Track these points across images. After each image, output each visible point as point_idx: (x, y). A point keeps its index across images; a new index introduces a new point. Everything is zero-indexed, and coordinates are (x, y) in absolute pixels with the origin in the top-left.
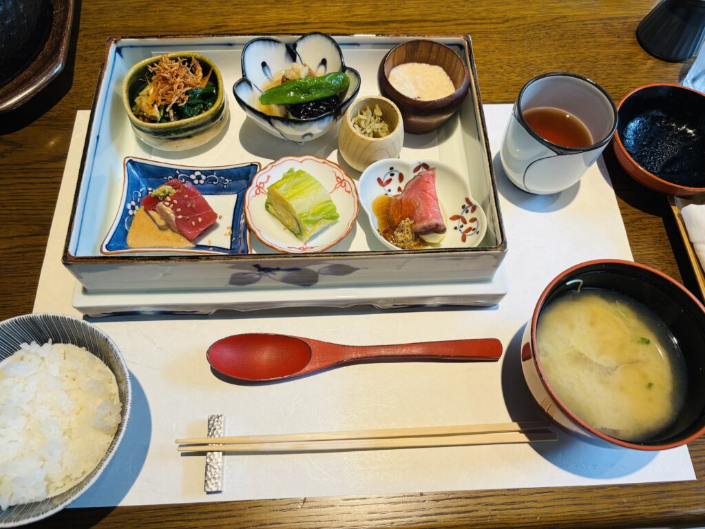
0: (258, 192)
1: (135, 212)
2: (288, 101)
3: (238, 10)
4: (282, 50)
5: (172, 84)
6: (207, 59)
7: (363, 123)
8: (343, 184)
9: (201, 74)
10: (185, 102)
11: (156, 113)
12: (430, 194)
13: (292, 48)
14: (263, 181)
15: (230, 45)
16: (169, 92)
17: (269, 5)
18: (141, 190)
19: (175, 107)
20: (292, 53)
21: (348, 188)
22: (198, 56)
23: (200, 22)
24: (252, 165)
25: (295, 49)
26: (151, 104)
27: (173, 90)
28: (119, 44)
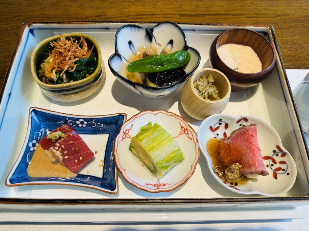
0: (124, 137)
1: (35, 148)
2: (147, 71)
3: (112, 6)
4: (143, 33)
5: (66, 56)
6: (91, 38)
7: (200, 88)
8: (186, 132)
9: (86, 48)
10: (74, 69)
11: (54, 76)
12: (255, 146)
13: (150, 32)
14: (127, 129)
15: (107, 29)
16: (63, 62)
17: (132, 3)
18: (41, 131)
19: (67, 72)
20: (150, 36)
21: (190, 136)
22: (85, 36)
23: (89, 12)
24: (120, 115)
25: (152, 33)
26: (50, 69)
27: (66, 61)
28: (32, 27)
